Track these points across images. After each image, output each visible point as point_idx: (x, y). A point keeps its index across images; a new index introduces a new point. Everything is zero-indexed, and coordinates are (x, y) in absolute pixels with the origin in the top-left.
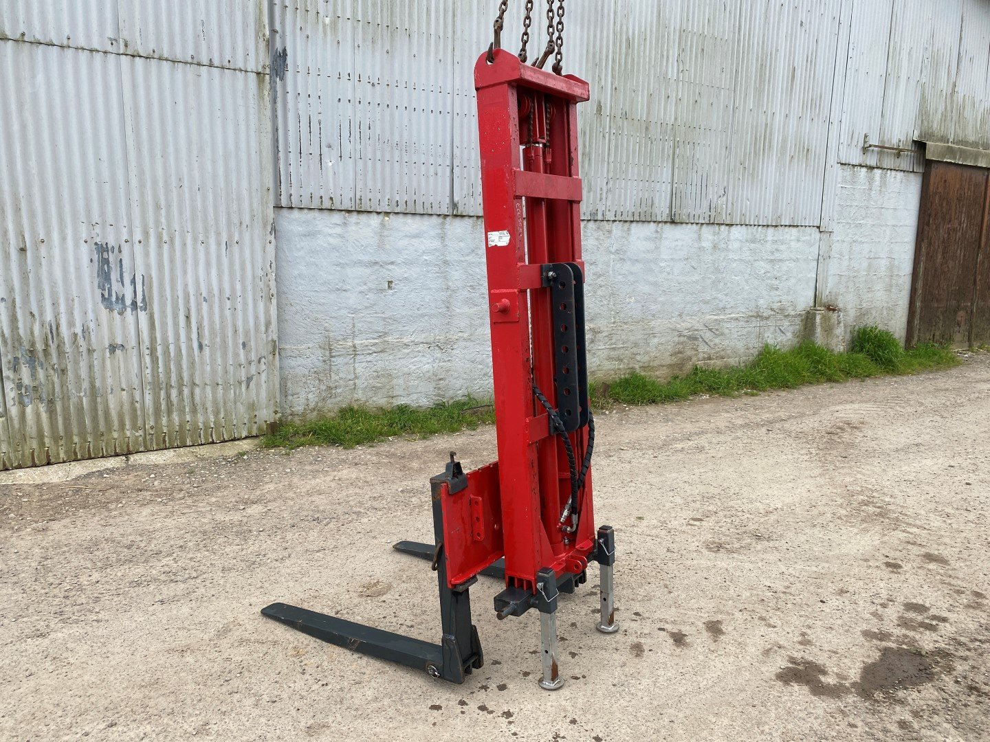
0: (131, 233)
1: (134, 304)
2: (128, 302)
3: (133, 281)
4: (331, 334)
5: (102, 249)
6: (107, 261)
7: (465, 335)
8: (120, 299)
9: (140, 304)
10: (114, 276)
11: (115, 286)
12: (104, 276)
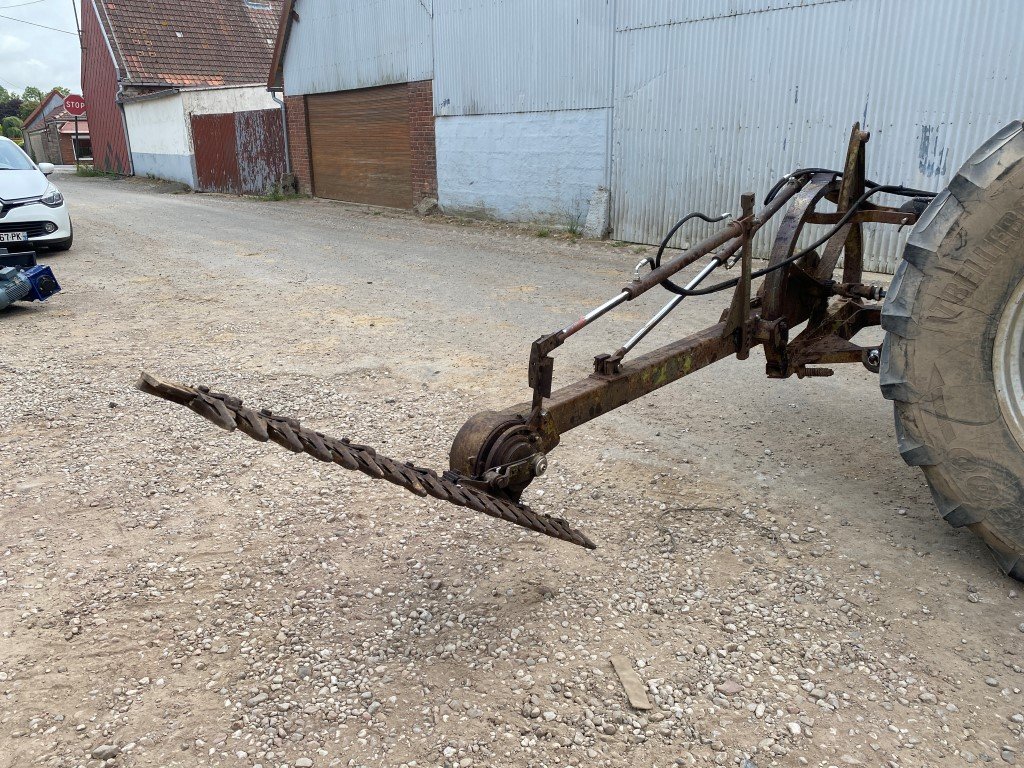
0: (947, 118)
1: (938, 169)
2: (935, 168)
3: (941, 153)
5: (926, 129)
6: (927, 138)
8: (931, 166)
9: (941, 170)
10: (931, 149)
11: (930, 156)
12: (924, 149)
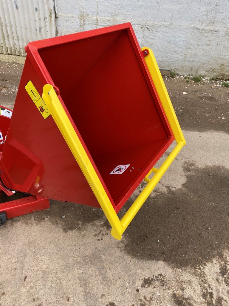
4: (85, 10)
7: (167, 24)
